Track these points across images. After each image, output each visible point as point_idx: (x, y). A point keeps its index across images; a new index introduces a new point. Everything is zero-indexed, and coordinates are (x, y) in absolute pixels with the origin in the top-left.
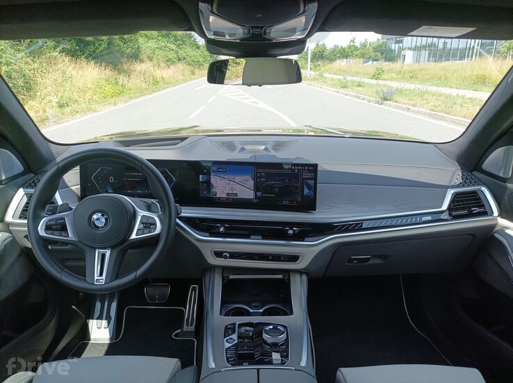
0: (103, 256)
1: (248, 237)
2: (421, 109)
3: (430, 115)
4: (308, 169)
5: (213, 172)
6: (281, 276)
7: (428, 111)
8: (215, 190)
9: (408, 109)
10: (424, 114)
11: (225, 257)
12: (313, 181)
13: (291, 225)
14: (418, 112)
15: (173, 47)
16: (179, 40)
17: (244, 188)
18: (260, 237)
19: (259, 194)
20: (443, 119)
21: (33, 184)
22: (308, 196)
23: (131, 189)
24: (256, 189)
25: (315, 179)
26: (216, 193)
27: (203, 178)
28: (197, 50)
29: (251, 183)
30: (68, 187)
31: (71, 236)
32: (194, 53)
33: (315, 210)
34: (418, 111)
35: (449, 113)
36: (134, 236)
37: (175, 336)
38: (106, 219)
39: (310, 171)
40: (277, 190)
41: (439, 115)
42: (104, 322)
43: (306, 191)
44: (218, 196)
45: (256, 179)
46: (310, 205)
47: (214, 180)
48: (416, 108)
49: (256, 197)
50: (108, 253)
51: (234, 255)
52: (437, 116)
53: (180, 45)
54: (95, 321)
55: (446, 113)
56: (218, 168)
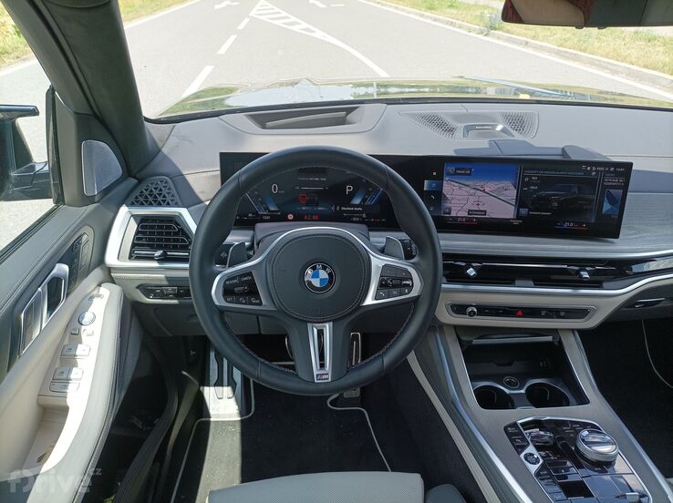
0: (321, 333)
1: (511, 282)
2: (544, 44)
3: (558, 53)
4: (615, 172)
5: (449, 174)
6: (549, 338)
7: (555, 47)
8: (448, 205)
9: (527, 43)
10: (550, 51)
11: (472, 314)
12: (621, 191)
13: (583, 262)
14: (541, 49)
17: (500, 201)
18: (532, 283)
19: (524, 211)
20: (576, 58)
21: (141, 199)
22: (608, 216)
23: (307, 205)
24: (520, 202)
25: (625, 188)
26: (450, 209)
27: (430, 185)
29: (512, 193)
30: (202, 202)
31: (266, 304)
33: (617, 236)
34: (541, 46)
35: (584, 51)
36: (369, 301)
37: (330, 403)
38: (330, 275)
39: (617, 174)
40: (556, 204)
41: (571, 54)
42: (227, 390)
43: (607, 207)
44: (453, 214)
45: (521, 186)
46: (609, 229)
47: (449, 188)
48: (538, 42)
49: (518, 216)
50: (327, 328)
51: (484, 310)
52: (567, 55)
54: (212, 388)
55: (581, 50)
56: (457, 169)
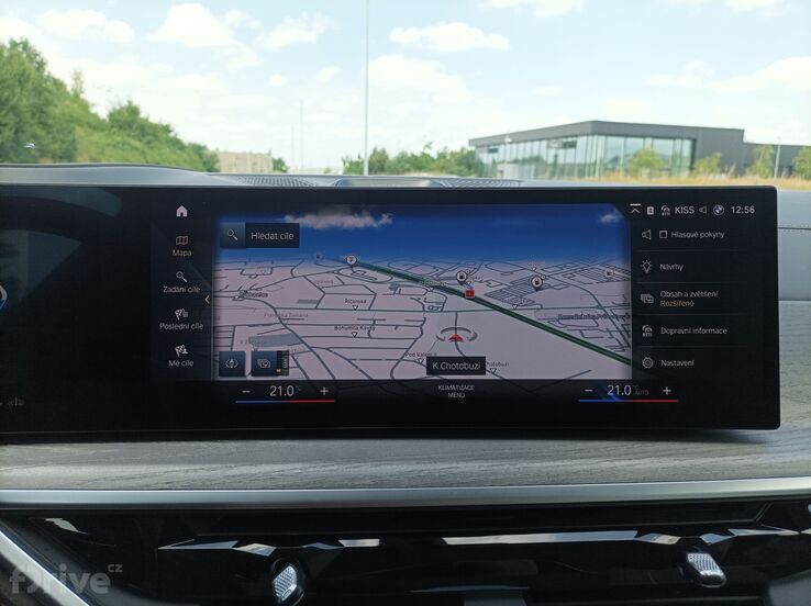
15: (138, 145)
16: (149, 134)
28: (179, 152)
32: (174, 157)
53: (149, 142)
56: (250, 228)
